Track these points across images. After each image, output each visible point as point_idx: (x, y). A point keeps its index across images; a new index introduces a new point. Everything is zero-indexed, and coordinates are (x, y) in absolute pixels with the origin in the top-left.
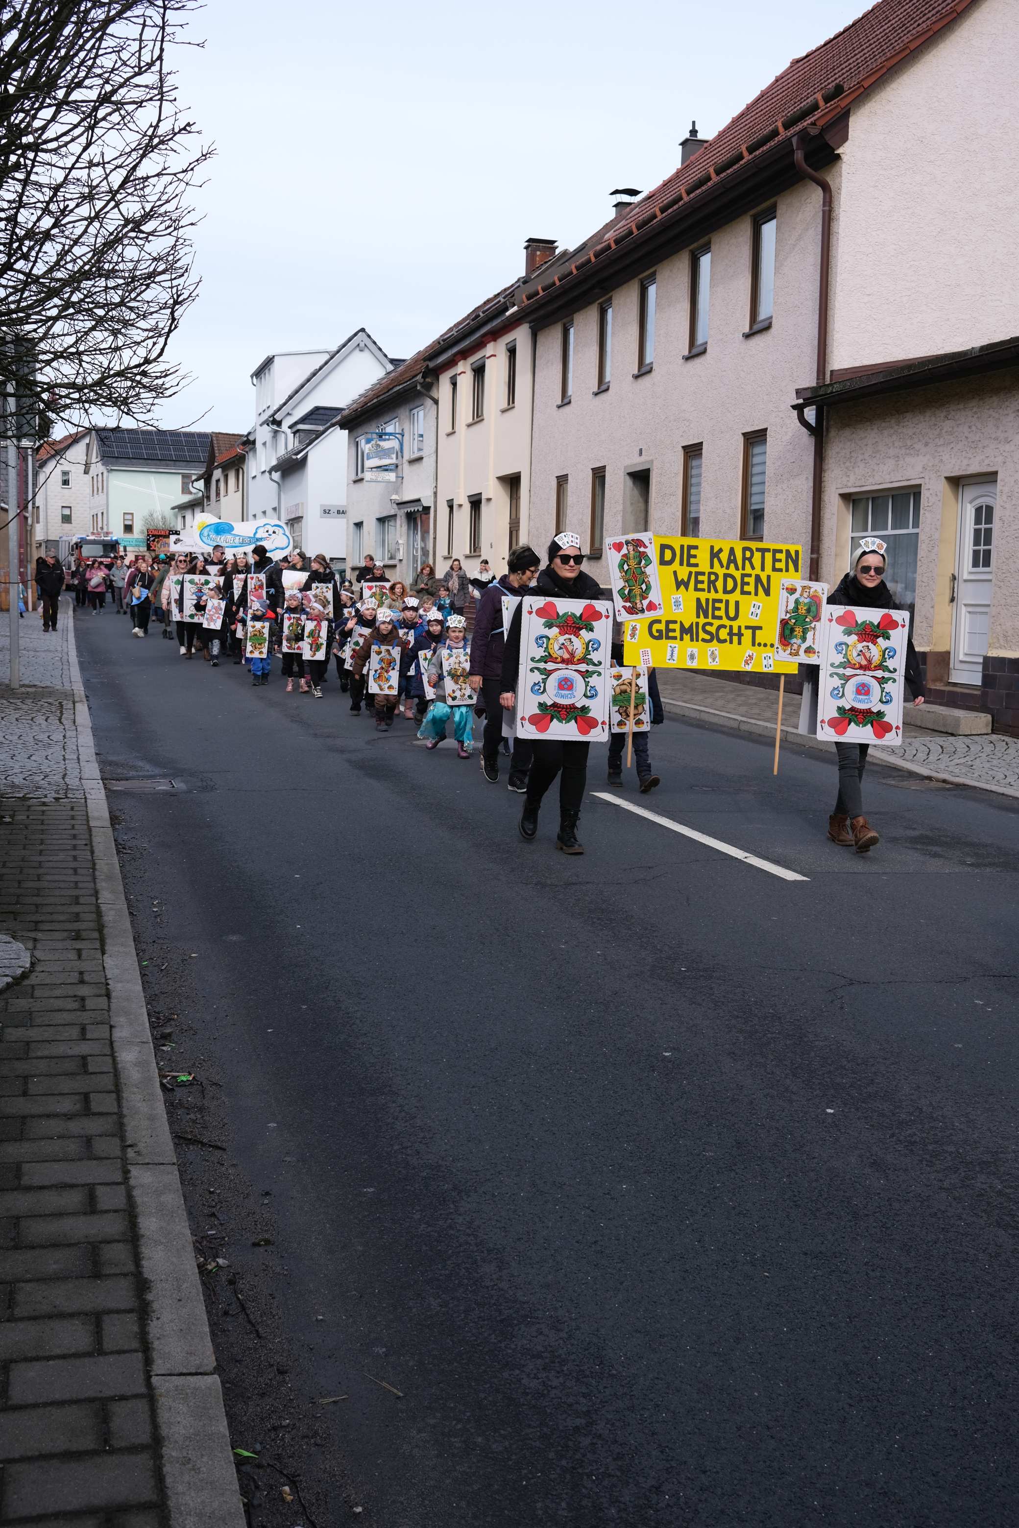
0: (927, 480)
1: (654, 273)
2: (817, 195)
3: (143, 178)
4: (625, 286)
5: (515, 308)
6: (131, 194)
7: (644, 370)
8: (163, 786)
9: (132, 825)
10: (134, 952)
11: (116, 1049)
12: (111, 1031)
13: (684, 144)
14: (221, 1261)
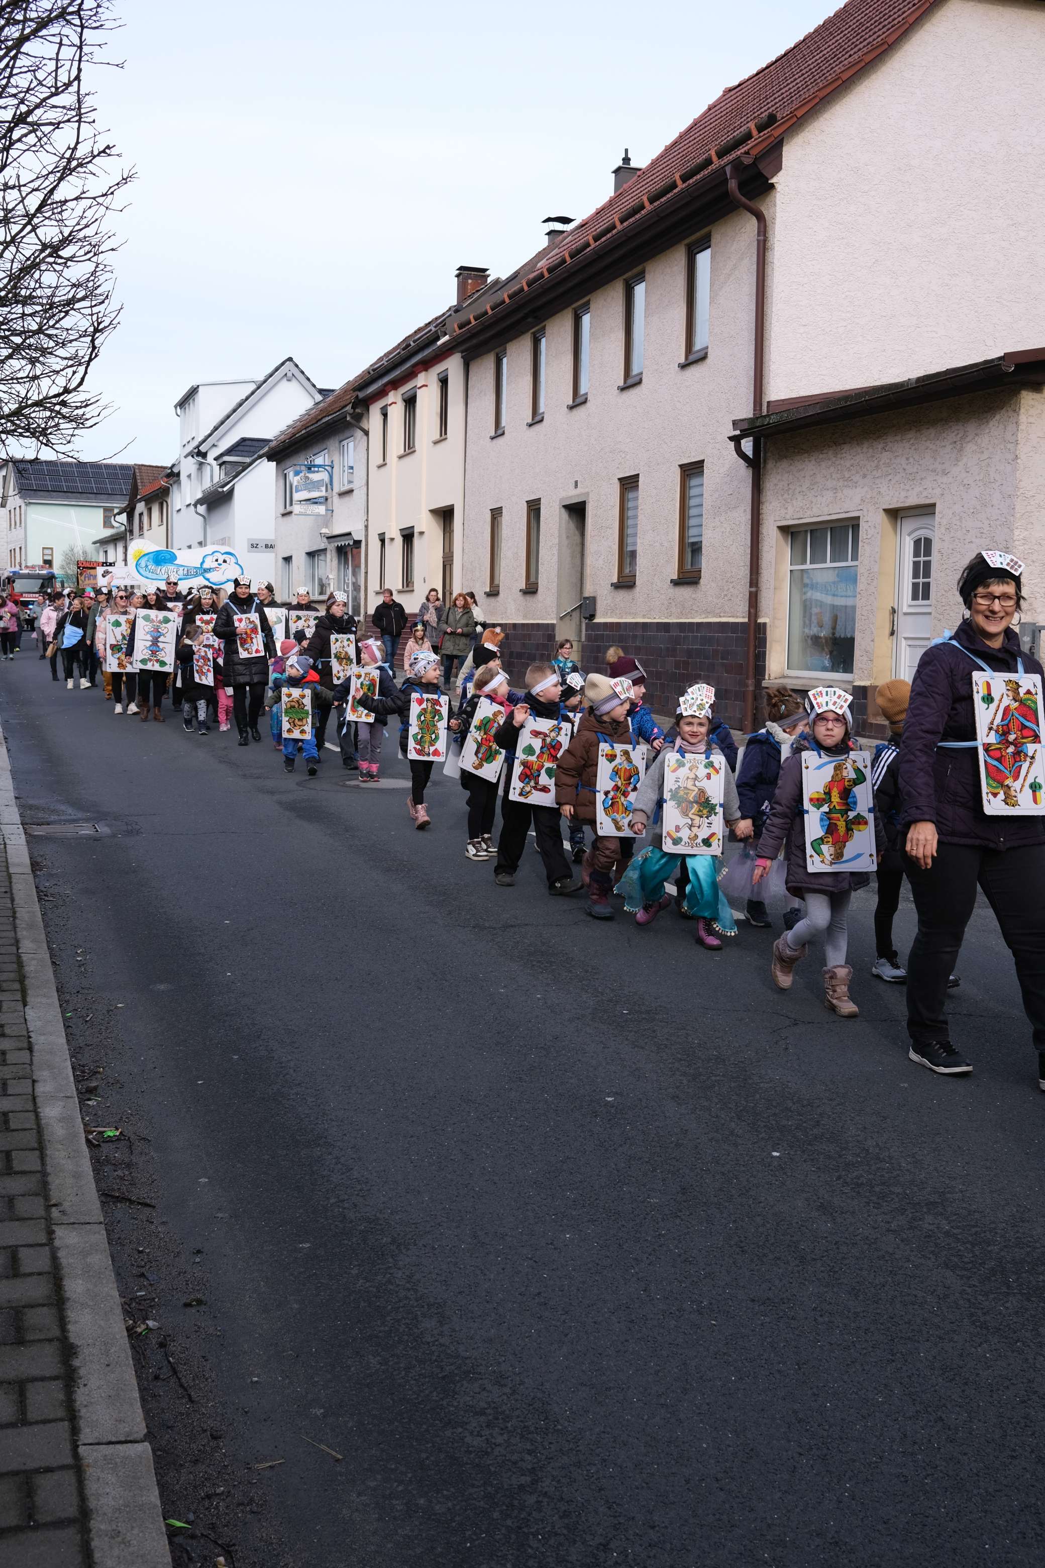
0: (865, 513)
1: (588, 303)
2: (752, 224)
3: (60, 202)
4: (559, 315)
5: (447, 338)
6: (48, 218)
7: (578, 400)
8: (86, 830)
9: (55, 871)
10: (57, 1003)
11: (39, 1105)
12: (33, 1086)
13: (617, 171)
14: (151, 1323)
